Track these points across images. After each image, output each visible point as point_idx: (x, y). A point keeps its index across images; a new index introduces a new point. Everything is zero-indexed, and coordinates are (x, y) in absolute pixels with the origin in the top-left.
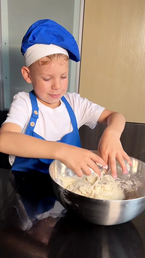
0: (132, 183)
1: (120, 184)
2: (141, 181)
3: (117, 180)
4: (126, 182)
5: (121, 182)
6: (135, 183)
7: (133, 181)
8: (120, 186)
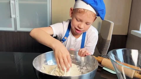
0: (86, 68)
1: (80, 69)
2: (90, 66)
3: (78, 67)
4: (83, 68)
5: (80, 68)
6: (88, 68)
7: (86, 67)
8: (80, 70)
